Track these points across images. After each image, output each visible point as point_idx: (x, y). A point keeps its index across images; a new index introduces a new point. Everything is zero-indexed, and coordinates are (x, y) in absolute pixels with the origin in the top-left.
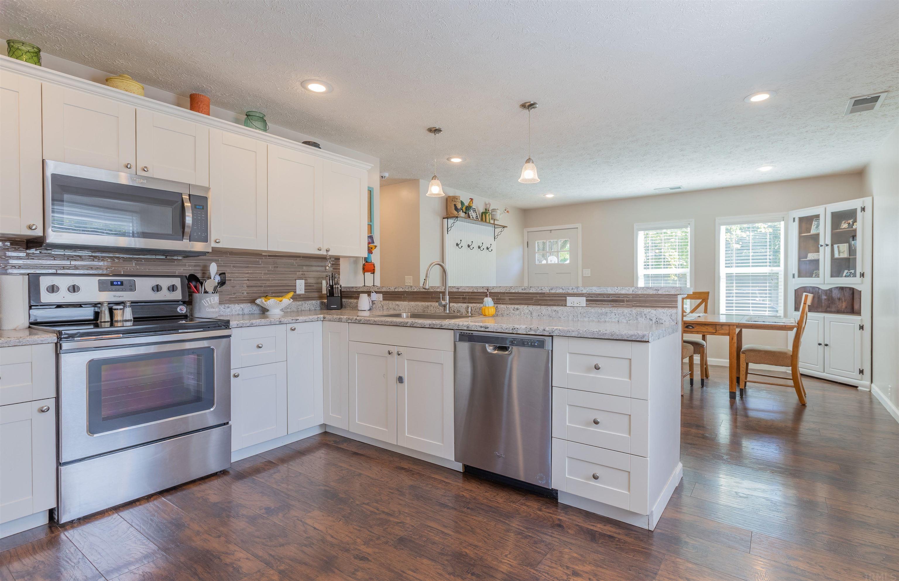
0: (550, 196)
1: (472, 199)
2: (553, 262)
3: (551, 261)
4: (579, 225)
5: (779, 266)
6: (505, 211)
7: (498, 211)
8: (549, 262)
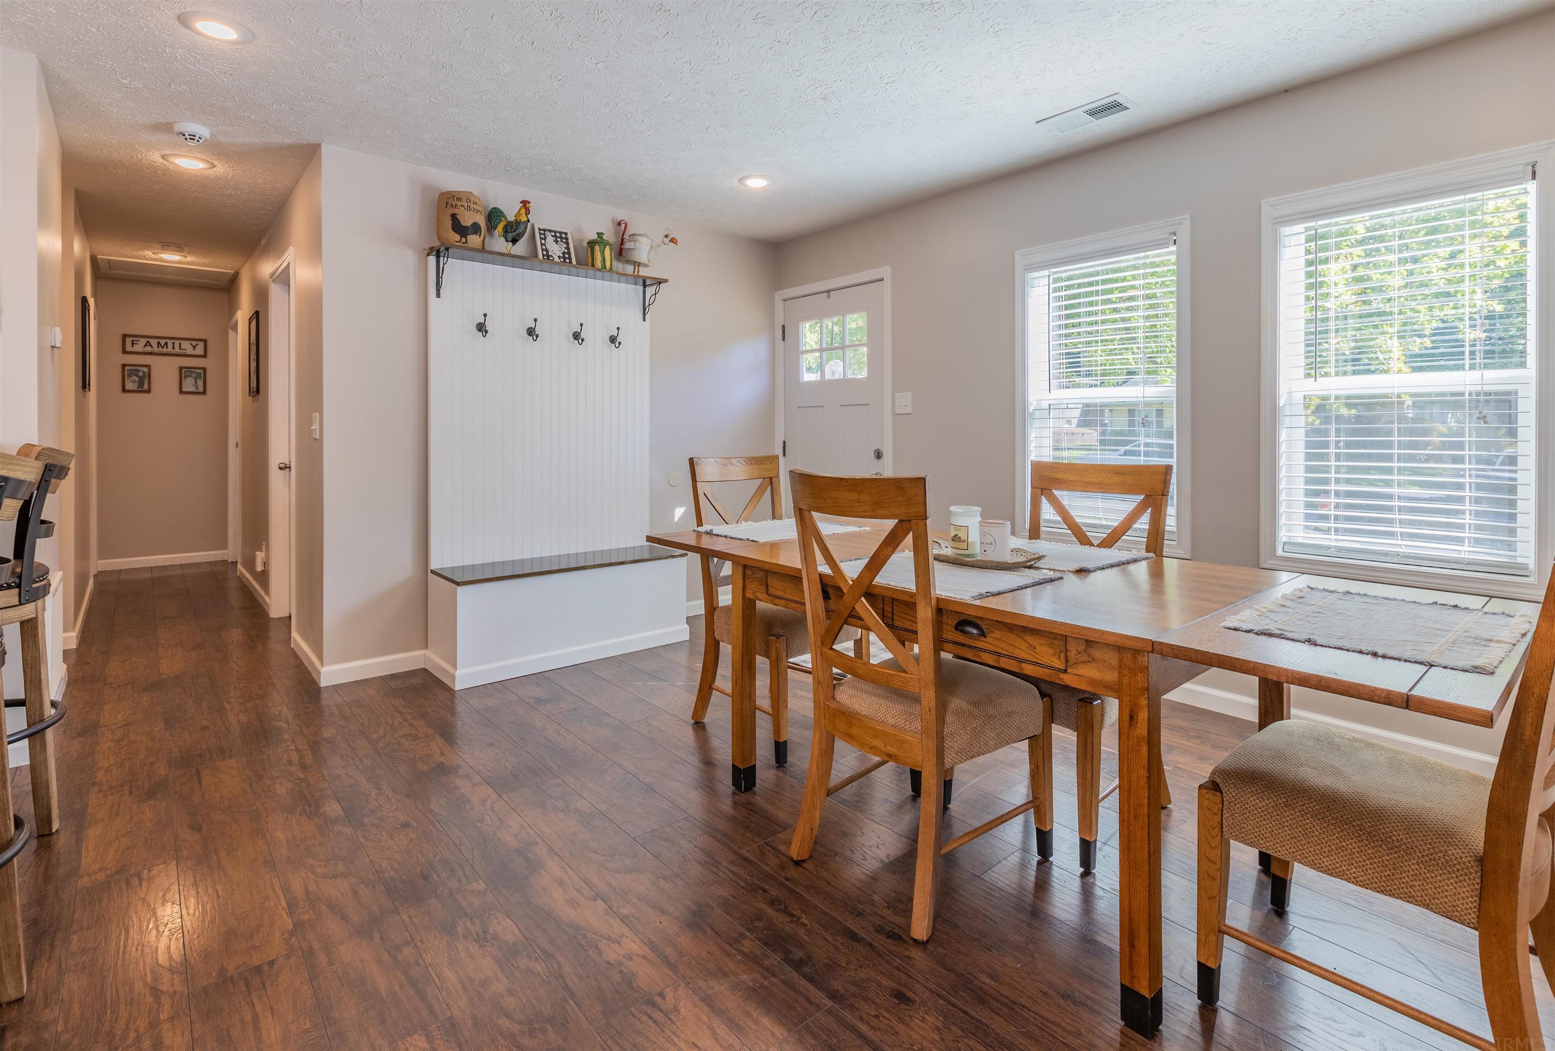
0: (756, 183)
1: (525, 203)
2: (837, 377)
3: (833, 373)
4: (885, 272)
5: (1523, 365)
6: (665, 239)
7: (644, 240)
8: (828, 377)
